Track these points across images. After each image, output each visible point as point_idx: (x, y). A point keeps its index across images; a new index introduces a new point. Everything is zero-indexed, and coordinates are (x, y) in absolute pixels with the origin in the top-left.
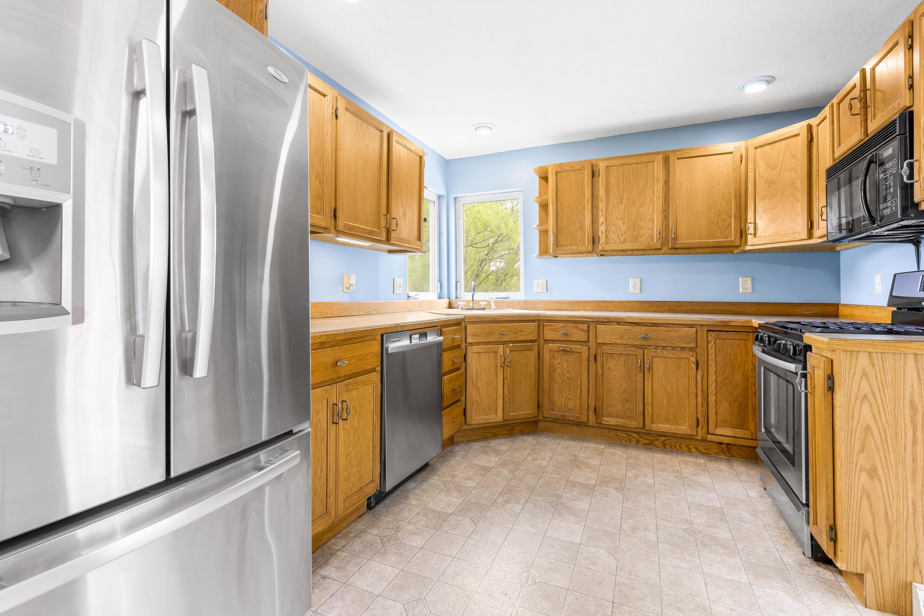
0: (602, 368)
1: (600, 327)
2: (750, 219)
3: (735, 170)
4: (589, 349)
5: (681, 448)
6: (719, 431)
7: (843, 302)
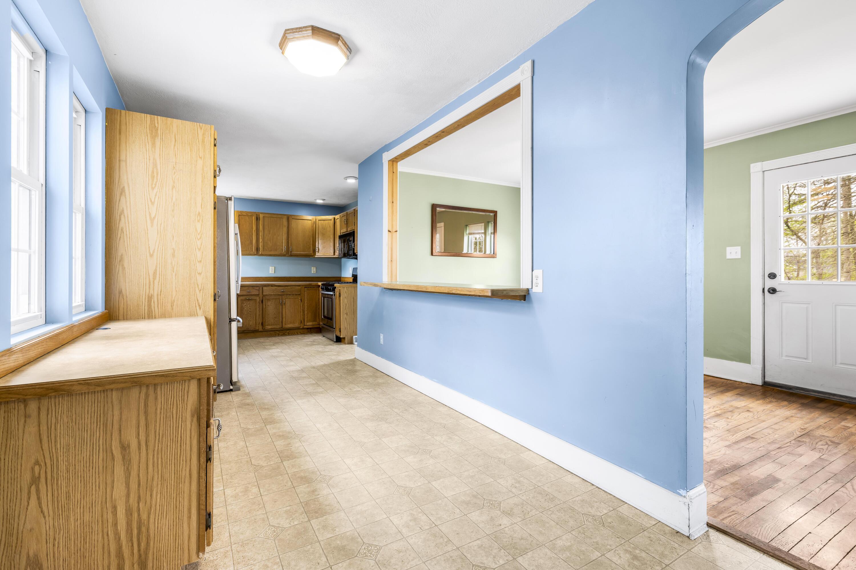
0: (265, 305)
1: (265, 288)
2: (317, 246)
3: (312, 227)
4: (259, 298)
5: (295, 333)
6: (308, 324)
7: (342, 276)
